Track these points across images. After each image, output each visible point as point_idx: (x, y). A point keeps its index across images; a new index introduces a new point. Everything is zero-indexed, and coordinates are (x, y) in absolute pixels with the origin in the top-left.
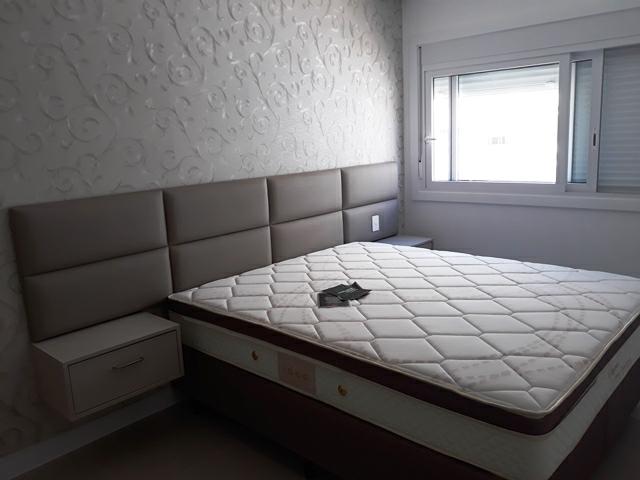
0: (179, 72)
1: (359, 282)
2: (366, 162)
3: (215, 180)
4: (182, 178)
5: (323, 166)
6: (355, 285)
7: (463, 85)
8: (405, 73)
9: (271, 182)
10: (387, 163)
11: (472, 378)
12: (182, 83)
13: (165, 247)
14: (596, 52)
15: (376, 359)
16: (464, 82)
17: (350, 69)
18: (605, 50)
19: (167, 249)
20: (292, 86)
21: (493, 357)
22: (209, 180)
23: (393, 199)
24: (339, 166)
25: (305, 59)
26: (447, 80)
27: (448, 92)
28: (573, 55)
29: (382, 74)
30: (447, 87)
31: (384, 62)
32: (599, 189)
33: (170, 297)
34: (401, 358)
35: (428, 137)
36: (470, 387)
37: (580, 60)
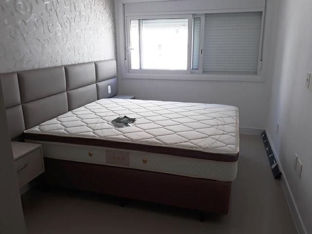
0: (20, 5)
1: (126, 116)
2: (103, 59)
3: (40, 67)
4: (25, 66)
5: (86, 61)
6: (125, 117)
7: (145, 24)
8: (116, 16)
9: (66, 68)
10: (111, 60)
11: (205, 145)
12: (21, 12)
13: (19, 105)
14: (202, 14)
15: (162, 144)
16: (145, 23)
17: (95, 12)
18: (206, 14)
19: (21, 105)
20: (72, 18)
21: (206, 137)
22: (37, 67)
23: (115, 77)
24: (94, 61)
25: (77, 5)
26: (137, 21)
27: (138, 27)
28: (193, 15)
29: (107, 15)
30: (137, 25)
31: (108, 9)
32: (204, 72)
33: (25, 132)
34: (173, 142)
35: (129, 48)
36: (207, 148)
37: (196, 18)
